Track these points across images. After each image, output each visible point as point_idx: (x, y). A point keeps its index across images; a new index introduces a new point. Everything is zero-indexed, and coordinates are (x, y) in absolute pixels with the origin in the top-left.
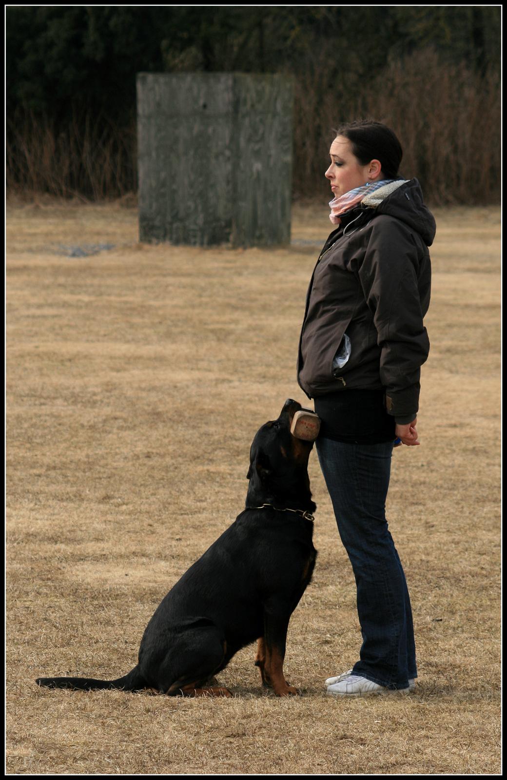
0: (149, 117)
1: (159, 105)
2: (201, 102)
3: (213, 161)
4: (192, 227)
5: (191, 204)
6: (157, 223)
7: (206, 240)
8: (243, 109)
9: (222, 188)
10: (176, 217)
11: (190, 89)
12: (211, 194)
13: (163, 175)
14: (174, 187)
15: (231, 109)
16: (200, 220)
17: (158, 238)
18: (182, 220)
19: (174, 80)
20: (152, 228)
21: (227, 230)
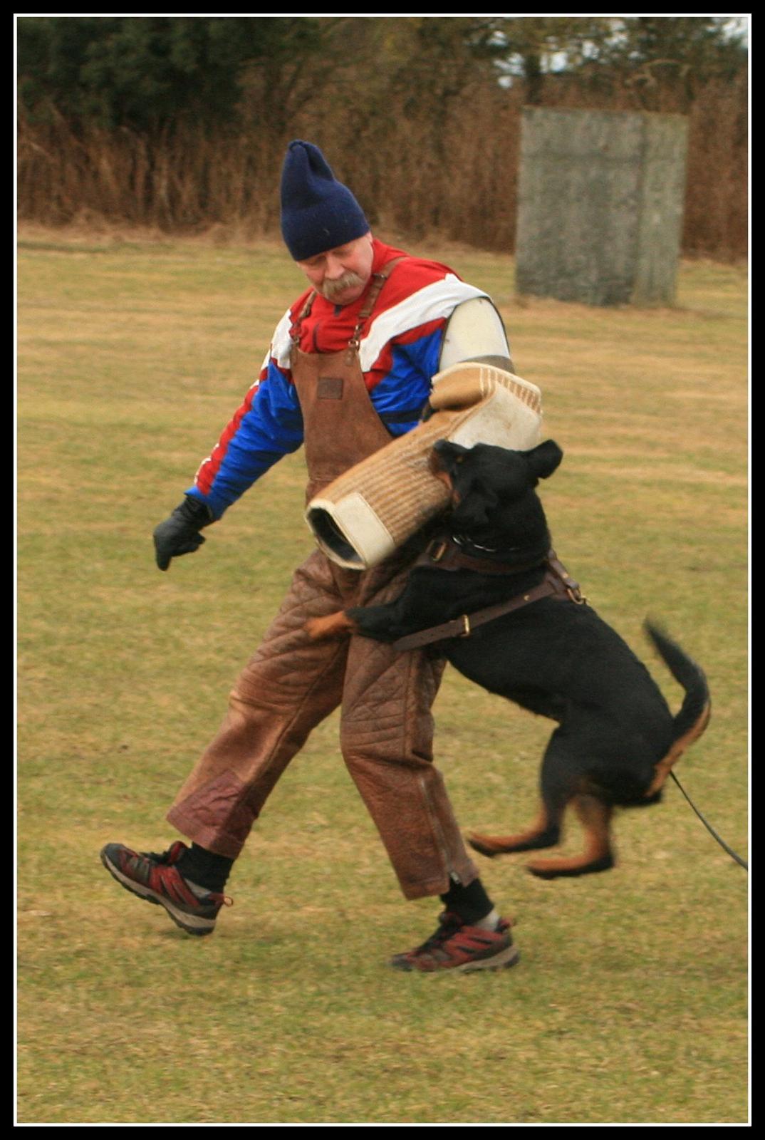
0: (534, 157)
1: (547, 143)
2: (601, 143)
3: (613, 211)
4: (583, 284)
5: (582, 258)
6: (538, 277)
7: (600, 298)
8: (650, 153)
9: (622, 242)
10: (562, 273)
11: (588, 128)
12: (608, 248)
13: (548, 223)
14: (562, 237)
15: (638, 153)
16: (593, 276)
17: (537, 294)
18: (569, 275)
19: (569, 118)
20: (532, 282)
21: (628, 290)
